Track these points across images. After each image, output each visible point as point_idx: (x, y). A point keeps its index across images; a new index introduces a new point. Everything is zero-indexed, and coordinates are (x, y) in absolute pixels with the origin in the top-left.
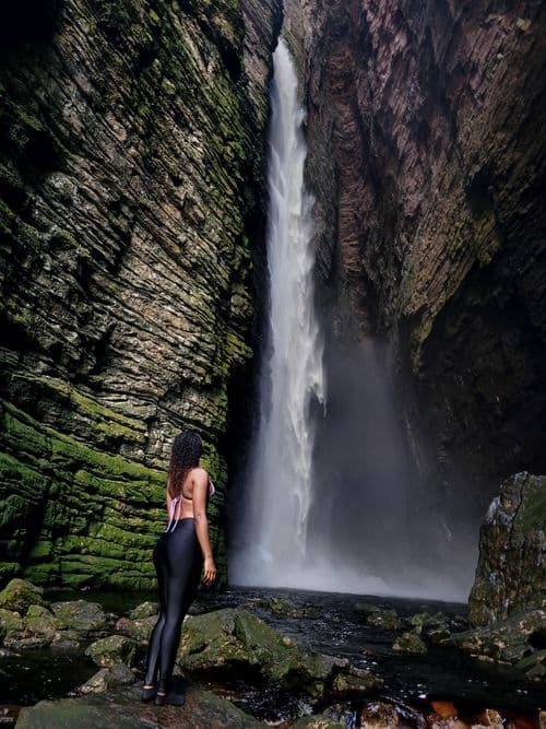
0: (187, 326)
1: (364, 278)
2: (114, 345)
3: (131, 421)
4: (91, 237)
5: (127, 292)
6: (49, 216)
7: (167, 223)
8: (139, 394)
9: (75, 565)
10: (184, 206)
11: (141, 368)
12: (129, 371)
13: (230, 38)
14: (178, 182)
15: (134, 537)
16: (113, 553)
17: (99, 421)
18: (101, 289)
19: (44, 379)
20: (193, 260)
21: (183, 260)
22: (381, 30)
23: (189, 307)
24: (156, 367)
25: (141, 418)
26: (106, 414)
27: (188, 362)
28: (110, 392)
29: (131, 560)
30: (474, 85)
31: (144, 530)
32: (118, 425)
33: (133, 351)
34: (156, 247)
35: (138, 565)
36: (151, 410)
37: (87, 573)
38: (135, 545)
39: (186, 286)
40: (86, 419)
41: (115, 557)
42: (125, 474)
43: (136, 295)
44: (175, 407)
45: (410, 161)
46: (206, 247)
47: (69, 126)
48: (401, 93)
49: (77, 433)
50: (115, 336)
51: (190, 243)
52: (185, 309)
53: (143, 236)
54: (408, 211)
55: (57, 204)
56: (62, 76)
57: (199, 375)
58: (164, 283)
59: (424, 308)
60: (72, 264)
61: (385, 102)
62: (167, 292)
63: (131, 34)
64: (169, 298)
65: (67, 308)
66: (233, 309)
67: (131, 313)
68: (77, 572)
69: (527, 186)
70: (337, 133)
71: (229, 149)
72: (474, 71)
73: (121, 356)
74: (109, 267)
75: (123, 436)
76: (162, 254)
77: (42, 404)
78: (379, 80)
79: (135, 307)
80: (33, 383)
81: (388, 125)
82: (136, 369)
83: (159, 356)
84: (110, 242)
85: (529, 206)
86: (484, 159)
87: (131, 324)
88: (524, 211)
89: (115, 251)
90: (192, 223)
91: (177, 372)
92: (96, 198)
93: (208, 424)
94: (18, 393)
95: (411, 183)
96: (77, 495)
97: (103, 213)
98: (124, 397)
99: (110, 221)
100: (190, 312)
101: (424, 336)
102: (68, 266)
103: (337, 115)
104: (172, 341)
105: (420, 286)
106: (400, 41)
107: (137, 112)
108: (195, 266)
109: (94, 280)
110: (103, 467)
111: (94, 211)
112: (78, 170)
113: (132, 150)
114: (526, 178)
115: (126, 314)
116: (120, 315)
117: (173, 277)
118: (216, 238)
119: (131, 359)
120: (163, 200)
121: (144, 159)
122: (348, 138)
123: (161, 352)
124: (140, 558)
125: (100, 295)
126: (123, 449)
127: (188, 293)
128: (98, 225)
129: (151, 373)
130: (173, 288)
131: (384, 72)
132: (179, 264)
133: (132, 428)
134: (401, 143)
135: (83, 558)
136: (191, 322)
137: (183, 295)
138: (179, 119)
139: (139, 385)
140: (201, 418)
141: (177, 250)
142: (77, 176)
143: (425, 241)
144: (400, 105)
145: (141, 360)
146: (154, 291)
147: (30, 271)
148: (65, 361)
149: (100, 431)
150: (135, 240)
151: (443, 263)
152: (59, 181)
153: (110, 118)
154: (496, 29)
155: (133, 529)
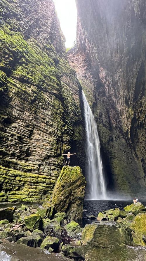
0: (49, 145)
1: (119, 127)
2: (30, 151)
3: (34, 166)
4: (22, 133)
5: (33, 141)
6: (11, 131)
7: (42, 127)
8: (37, 160)
9: (12, 197)
10: (47, 123)
11: (37, 155)
12: (35, 156)
13: (57, 93)
14: (44, 119)
15: (32, 190)
16: (25, 194)
17: (25, 166)
18: (26, 141)
19: (10, 160)
20: (50, 132)
21: (47, 132)
22: (104, 82)
23: (49, 141)
24: (41, 154)
25: (37, 165)
26: (27, 165)
27: (49, 152)
28: (30, 160)
29: (31, 195)
30: (118, 84)
31: (36, 189)
32: (30, 167)
33: (35, 152)
34: (40, 131)
35: (33, 196)
36: (40, 163)
37: (15, 199)
38: (33, 192)
39: (48, 137)
40: (21, 166)
41: (26, 195)
42: (30, 177)
43: (35, 141)
44: (47, 161)
45: (116, 102)
46: (54, 129)
47: (15, 116)
48: (111, 91)
49: (20, 169)
50: (30, 149)
51: (49, 129)
52: (48, 142)
53: (37, 130)
54: (119, 112)
55: (12, 128)
56: (12, 108)
57: (53, 154)
58: (42, 138)
59: (127, 130)
60: (17, 138)
61: (109, 94)
62: (43, 139)
63: (29, 98)
64: (44, 140)
65: (16, 146)
66: (64, 139)
67: (34, 144)
68: (12, 199)
69: (133, 99)
70: (105, 102)
71: (58, 111)
72: (117, 82)
73: (32, 153)
74: (28, 137)
75: (31, 169)
76: (42, 132)
77: (10, 165)
78: (107, 90)
79: (35, 143)
80: (6, 161)
81: (111, 97)
82: (36, 155)
83: (42, 152)
84: (27, 132)
85: (135, 102)
86: (124, 97)
87: (34, 147)
88: (135, 104)
89: (29, 134)
90: (49, 126)
91: (46, 154)
92: (23, 126)
93: (57, 164)
94: (3, 163)
95: (118, 106)
96: (16, 182)
97: (24, 128)
98: (34, 161)
99: (27, 129)
100: (49, 142)
101: (130, 136)
102: (16, 138)
103: (104, 99)
104: (45, 148)
105: (125, 126)
106: (107, 82)
107: (32, 110)
108: (50, 133)
109: (24, 140)
110: (25, 176)
111: (22, 128)
112: (18, 122)
113: (32, 116)
114: (132, 97)
115: (33, 145)
116: (31, 145)
117: (45, 136)
118: (56, 127)
119: (34, 153)
120: (41, 123)
121: (34, 117)
122: (107, 102)
123: (42, 151)
124: (34, 195)
125: (26, 142)
126: (32, 172)
127: (49, 138)
128: (24, 130)
129: (40, 155)
130: (45, 138)
131: (107, 89)
132: (46, 133)
133: (35, 167)
134: (114, 100)
135: (16, 196)
136: (50, 144)
137: (47, 139)
138: (44, 109)
139: (37, 158)
140: (55, 163)
141: (45, 131)
142: (18, 123)
143: (123, 116)
144: (112, 93)
145: (37, 153)
146: (40, 139)
147: (5, 141)
148: (16, 156)
149: (25, 168)
150: (34, 131)
151: (127, 120)
152: (13, 125)
153: (25, 112)
154: (117, 73)
155: (33, 188)
